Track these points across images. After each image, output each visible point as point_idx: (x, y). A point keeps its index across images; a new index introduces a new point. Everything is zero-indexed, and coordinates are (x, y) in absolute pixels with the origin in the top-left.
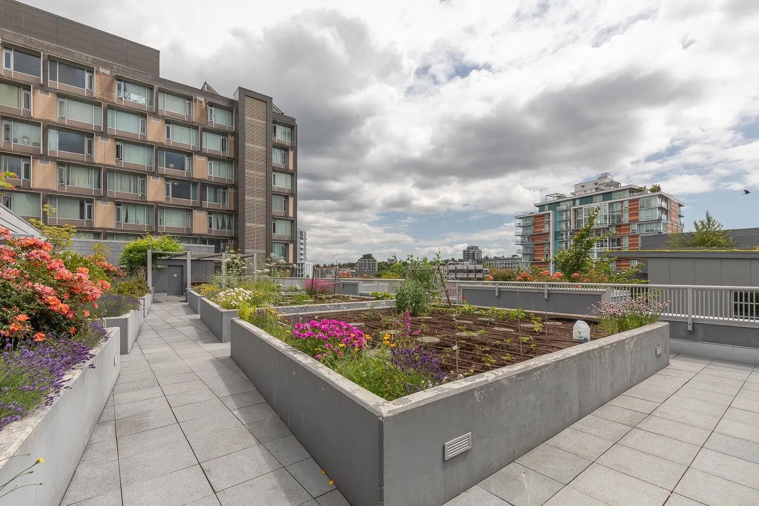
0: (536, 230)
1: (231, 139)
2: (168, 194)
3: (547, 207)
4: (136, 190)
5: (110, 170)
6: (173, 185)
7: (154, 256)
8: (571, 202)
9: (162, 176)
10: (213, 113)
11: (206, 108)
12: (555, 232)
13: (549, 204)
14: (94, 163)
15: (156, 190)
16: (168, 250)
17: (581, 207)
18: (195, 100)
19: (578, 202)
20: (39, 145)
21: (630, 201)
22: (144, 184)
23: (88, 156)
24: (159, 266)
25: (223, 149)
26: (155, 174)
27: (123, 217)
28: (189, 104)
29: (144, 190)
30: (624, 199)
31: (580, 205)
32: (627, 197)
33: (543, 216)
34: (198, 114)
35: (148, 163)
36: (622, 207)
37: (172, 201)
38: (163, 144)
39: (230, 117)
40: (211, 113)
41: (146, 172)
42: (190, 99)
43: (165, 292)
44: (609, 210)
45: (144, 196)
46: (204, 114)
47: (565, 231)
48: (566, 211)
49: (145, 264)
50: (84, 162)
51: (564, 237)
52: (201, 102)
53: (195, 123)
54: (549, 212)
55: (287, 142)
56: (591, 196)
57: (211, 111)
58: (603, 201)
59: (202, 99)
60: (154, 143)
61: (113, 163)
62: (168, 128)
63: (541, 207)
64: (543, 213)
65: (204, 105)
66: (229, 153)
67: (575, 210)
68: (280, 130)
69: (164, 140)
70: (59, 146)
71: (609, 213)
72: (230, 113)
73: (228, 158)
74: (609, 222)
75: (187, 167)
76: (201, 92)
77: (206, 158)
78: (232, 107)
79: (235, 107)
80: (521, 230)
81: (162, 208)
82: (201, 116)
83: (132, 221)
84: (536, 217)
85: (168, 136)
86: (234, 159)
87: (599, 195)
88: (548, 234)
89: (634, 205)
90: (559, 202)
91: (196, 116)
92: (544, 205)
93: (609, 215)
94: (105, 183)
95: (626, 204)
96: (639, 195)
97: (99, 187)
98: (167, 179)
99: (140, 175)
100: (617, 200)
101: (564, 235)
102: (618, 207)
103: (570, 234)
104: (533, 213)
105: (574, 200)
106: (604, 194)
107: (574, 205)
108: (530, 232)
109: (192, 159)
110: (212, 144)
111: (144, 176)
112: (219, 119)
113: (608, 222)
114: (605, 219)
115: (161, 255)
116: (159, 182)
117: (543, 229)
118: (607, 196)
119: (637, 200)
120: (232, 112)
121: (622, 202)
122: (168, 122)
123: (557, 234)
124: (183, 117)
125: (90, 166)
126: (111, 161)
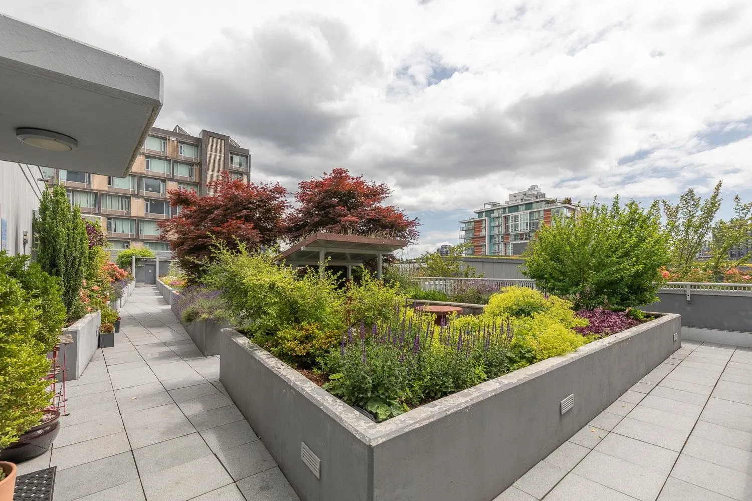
0: (476, 234)
1: (196, 168)
2: (147, 211)
3: (484, 214)
4: (122, 208)
5: (104, 194)
6: (150, 203)
7: (137, 259)
8: (502, 210)
9: (143, 197)
10: (183, 149)
11: (177, 145)
12: (490, 236)
13: (486, 211)
14: (92, 190)
15: (138, 208)
16: (145, 256)
17: (509, 214)
18: (169, 140)
19: (507, 210)
20: (53, 177)
21: (545, 211)
22: (129, 204)
23: (88, 184)
24: (139, 265)
25: (191, 175)
26: (137, 196)
27: (113, 229)
28: (164, 143)
29: (128, 208)
30: (541, 209)
31: (509, 213)
32: (544, 207)
33: (481, 221)
34: (171, 149)
35: (132, 188)
36: (539, 216)
37: (150, 215)
38: (143, 174)
39: (196, 152)
40: (181, 149)
41: (131, 195)
42: (165, 139)
43: (143, 282)
44: (530, 218)
45: (128, 212)
46: (176, 149)
47: (498, 235)
48: (499, 217)
49: (131, 264)
50: (85, 189)
51: (497, 240)
52: (173, 141)
53: (169, 157)
54: (485, 218)
55: (242, 169)
56: (518, 206)
57: (181, 147)
58: (526, 210)
59: (174, 139)
60: (136, 173)
61: (106, 189)
62: (148, 162)
63: (480, 213)
64: (481, 219)
65: (176, 142)
66: (195, 179)
67: (505, 217)
68: (236, 159)
69: (144, 170)
70: (67, 178)
71: (530, 220)
72: (196, 148)
73: (194, 182)
74: (530, 228)
75: (161, 190)
76: (173, 133)
77: (177, 183)
78: (198, 144)
79: (200, 144)
80: (464, 233)
81: (143, 221)
82: (174, 151)
83: (119, 231)
84: (476, 222)
85: (148, 168)
86: (199, 183)
87: (523, 205)
88: (485, 237)
89: (547, 214)
90: (493, 210)
91: (169, 152)
92: (482, 212)
93: (530, 223)
94: (100, 203)
95: (542, 214)
96: (550, 206)
97: (95, 207)
98: (146, 200)
99: (126, 197)
100: (535, 210)
101: (497, 238)
102: (536, 216)
103: (502, 237)
104: (473, 219)
105: (504, 208)
106: (526, 204)
107: (504, 212)
108: (470, 235)
109: (166, 184)
110: (182, 172)
111: (128, 198)
112: (188, 153)
113: (528, 228)
114: (527, 225)
115: (140, 259)
116: (141, 202)
117: (480, 233)
118: (529, 206)
119: (550, 210)
120: (198, 147)
121: (539, 212)
122: (147, 157)
123: (492, 237)
124: (159, 153)
125: (88, 192)
126: (105, 187)
